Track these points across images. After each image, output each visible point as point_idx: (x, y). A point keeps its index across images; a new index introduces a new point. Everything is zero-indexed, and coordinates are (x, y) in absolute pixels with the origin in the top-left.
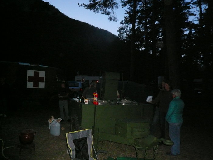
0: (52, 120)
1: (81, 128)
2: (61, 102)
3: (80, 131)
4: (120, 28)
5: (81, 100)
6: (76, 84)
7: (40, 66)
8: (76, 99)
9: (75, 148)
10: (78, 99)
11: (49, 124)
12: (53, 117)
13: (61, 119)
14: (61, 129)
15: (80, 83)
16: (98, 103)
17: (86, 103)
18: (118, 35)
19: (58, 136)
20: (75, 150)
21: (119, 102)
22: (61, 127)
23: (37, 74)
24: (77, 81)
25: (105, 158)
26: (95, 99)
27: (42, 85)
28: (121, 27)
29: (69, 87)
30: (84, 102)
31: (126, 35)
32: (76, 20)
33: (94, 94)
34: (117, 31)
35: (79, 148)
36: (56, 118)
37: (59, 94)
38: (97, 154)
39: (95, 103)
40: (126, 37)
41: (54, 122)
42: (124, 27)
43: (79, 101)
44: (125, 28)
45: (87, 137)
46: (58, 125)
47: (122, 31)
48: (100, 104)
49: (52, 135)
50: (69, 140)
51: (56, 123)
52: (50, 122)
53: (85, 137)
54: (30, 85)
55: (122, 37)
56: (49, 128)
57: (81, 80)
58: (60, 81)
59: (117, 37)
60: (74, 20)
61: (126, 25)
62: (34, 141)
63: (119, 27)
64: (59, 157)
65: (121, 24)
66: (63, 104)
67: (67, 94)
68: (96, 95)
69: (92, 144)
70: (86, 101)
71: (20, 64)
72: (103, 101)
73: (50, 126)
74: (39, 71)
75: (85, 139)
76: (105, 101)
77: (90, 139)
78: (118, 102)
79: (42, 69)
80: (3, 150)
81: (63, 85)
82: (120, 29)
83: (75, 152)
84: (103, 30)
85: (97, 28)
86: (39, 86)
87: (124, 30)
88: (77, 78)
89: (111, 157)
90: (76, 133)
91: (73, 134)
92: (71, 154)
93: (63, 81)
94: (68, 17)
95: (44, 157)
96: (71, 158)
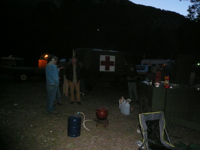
0: (123, 100)
1: (152, 110)
2: (129, 84)
3: (152, 113)
4: (191, 6)
5: (151, 83)
6: (142, 67)
7: (111, 51)
8: (146, 82)
9: (147, 129)
10: (148, 81)
11: (120, 104)
12: (123, 98)
13: (131, 100)
14: (130, 109)
15: (147, 67)
16: (169, 87)
17: (157, 86)
18: (187, 16)
19: (128, 115)
20: (148, 131)
21: (193, 86)
22: (130, 107)
23: (108, 59)
24: (144, 64)
25: (176, 143)
26: (167, 82)
27: (112, 69)
28: (193, 6)
29: (137, 71)
30: (154, 85)
31: (198, 13)
32: (142, 5)
33: (165, 78)
34: (187, 10)
35: (151, 129)
36: (126, 98)
37: (128, 77)
38: (169, 137)
39: (166, 86)
40: (197, 16)
41: (124, 102)
42: (195, 5)
43: (150, 83)
44: (197, 6)
45: (159, 120)
46: (128, 105)
47: (193, 10)
48: (171, 87)
49: (123, 114)
50: (142, 121)
51: (126, 103)
52: (120, 102)
53: (157, 119)
54: (102, 68)
55: (193, 16)
56: (120, 108)
57: (147, 64)
58: (128, 64)
59: (186, 17)
60: (140, 5)
61: (198, 2)
62: (108, 118)
63: (189, 6)
64: (130, 134)
65: (192, 2)
66: (132, 86)
67: (136, 77)
68: (168, 78)
69: (164, 127)
70: (157, 84)
71: (94, 50)
72: (175, 85)
73: (121, 106)
74: (110, 56)
75: (157, 121)
76: (176, 85)
77: (163, 122)
78: (191, 86)
79: (113, 54)
80: (84, 122)
81: (132, 68)
82: (191, 8)
83: (147, 133)
84: (170, 11)
85: (163, 10)
86: (110, 69)
87: (195, 9)
88: (143, 62)
89: (182, 142)
90: (148, 114)
91: (146, 115)
92: (144, 133)
93: (131, 65)
94: (134, 3)
95: (116, 132)
96: (143, 137)
